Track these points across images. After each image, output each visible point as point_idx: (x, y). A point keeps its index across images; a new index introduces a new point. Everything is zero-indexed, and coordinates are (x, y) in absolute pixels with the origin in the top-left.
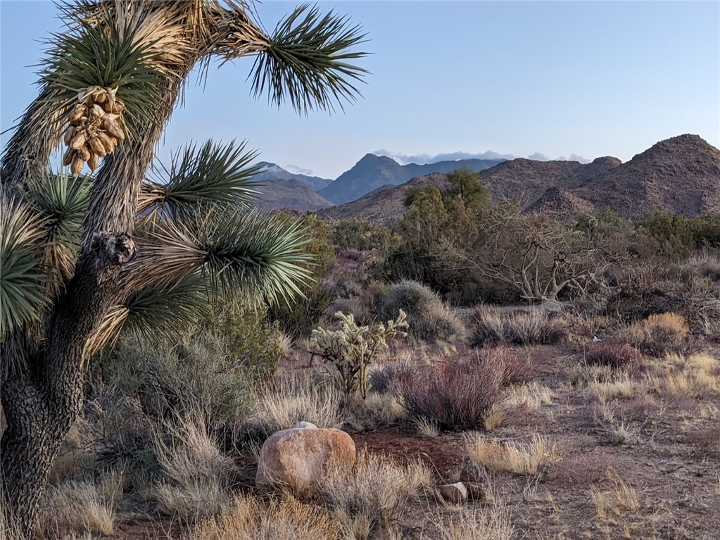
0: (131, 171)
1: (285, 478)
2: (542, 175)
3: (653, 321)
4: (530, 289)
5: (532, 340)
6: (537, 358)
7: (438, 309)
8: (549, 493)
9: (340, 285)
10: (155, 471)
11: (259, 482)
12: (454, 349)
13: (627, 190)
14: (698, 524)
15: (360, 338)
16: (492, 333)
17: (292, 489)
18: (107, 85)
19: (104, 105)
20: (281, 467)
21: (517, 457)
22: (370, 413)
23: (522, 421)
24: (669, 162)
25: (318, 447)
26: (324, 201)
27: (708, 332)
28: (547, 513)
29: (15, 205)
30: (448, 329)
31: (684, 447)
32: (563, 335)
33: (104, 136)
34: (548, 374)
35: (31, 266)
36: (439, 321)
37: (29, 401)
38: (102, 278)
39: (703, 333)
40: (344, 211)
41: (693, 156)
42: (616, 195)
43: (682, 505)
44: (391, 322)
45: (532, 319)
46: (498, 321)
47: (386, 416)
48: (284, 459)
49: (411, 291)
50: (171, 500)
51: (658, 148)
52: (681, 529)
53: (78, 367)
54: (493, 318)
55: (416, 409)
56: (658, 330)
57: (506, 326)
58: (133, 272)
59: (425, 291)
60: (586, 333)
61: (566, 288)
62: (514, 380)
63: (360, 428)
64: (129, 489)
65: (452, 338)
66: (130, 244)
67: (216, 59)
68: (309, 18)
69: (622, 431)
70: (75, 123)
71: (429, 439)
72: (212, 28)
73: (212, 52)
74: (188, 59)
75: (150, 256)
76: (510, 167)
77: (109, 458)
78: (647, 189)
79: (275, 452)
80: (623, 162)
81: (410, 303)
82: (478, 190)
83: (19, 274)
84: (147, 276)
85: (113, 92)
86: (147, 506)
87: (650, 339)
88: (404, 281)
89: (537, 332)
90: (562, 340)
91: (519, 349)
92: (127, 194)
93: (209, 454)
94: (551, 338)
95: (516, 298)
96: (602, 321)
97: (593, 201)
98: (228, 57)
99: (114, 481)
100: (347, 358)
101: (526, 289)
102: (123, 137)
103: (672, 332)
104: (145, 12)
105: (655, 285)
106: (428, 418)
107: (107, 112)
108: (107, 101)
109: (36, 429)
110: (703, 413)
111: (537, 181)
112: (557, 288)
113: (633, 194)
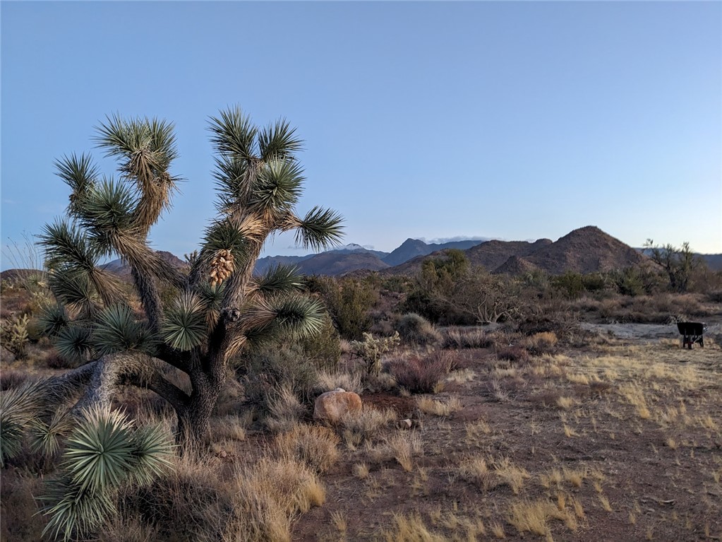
0: (242, 280)
1: (327, 416)
2: (506, 249)
3: (538, 336)
4: (482, 317)
5: (475, 346)
6: (476, 356)
7: (428, 328)
8: (449, 425)
9: (383, 313)
10: (267, 411)
11: (315, 417)
12: (433, 350)
13: (556, 257)
14: (513, 441)
15: (375, 346)
16: (454, 342)
17: (330, 422)
18: (227, 248)
19: (225, 257)
20: (325, 410)
21: (440, 408)
22: (380, 383)
23: (453, 389)
24: (579, 241)
25: (342, 400)
26: (385, 264)
27: (572, 341)
28: (445, 434)
29: (193, 294)
30: (433, 339)
31: (526, 404)
32: (492, 343)
33: (224, 270)
34: (480, 364)
35: (198, 322)
36: (428, 335)
37: (201, 378)
38: (227, 327)
39: (569, 342)
40: (395, 270)
41: (593, 238)
42: (549, 260)
43: (511, 432)
44: (391, 338)
45: (477, 334)
46: (458, 335)
47: (387, 385)
48: (326, 406)
49: (413, 319)
50: (272, 425)
51: (573, 233)
52: (504, 443)
53: (223, 364)
54: (455, 333)
55: (401, 383)
56: (541, 340)
57: (462, 338)
58: (245, 322)
59: (421, 319)
60: (505, 342)
61: (502, 316)
62: (456, 367)
63: (373, 391)
64: (255, 419)
65: (435, 344)
66: (238, 313)
67: (278, 231)
68: (319, 212)
69: (500, 395)
70: (213, 265)
71: (405, 397)
72: (275, 219)
73: (276, 228)
74: (265, 233)
75: (252, 315)
76: (488, 245)
77: (247, 404)
78: (567, 257)
79: (322, 403)
80: (553, 242)
81: (413, 325)
82: (463, 261)
83: (193, 326)
84: (251, 324)
85: (229, 251)
86: (262, 428)
87: (537, 346)
88: (410, 313)
89: (478, 341)
90: (492, 346)
91: (468, 350)
92: (240, 290)
93: (293, 403)
94: (486, 344)
95: (474, 322)
96: (515, 335)
97: (536, 263)
98: (284, 230)
99: (248, 416)
100: (368, 356)
101: (480, 317)
102: (232, 270)
103: (549, 342)
104: (246, 214)
105: (544, 317)
106: (405, 387)
107: (226, 260)
108: (226, 256)
109: (205, 391)
110: (546, 386)
111: (504, 253)
112: (497, 317)
113: (559, 260)
